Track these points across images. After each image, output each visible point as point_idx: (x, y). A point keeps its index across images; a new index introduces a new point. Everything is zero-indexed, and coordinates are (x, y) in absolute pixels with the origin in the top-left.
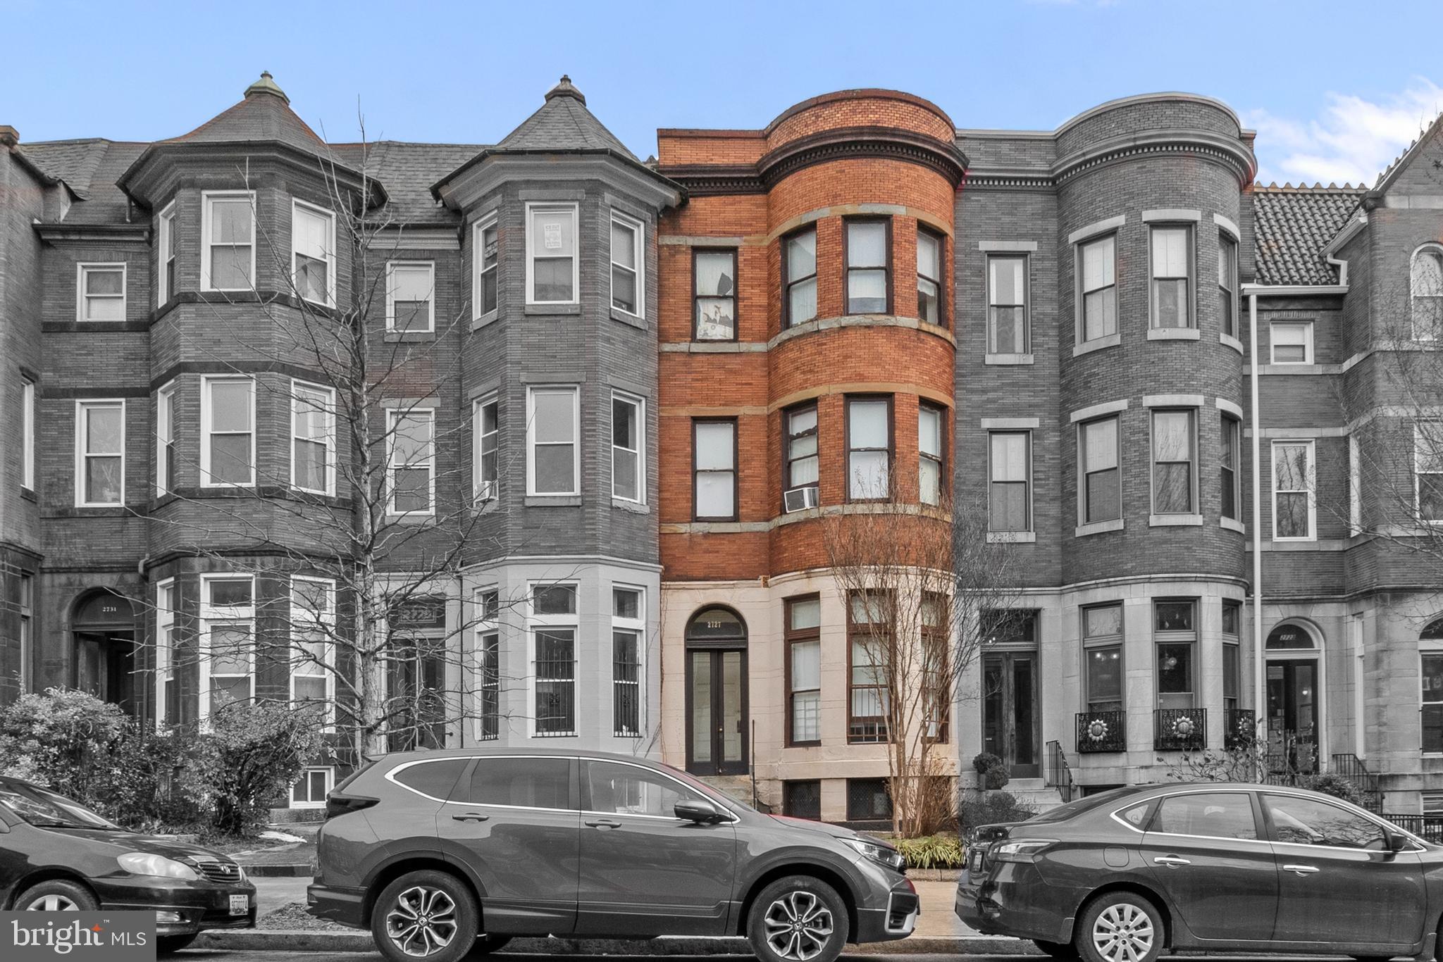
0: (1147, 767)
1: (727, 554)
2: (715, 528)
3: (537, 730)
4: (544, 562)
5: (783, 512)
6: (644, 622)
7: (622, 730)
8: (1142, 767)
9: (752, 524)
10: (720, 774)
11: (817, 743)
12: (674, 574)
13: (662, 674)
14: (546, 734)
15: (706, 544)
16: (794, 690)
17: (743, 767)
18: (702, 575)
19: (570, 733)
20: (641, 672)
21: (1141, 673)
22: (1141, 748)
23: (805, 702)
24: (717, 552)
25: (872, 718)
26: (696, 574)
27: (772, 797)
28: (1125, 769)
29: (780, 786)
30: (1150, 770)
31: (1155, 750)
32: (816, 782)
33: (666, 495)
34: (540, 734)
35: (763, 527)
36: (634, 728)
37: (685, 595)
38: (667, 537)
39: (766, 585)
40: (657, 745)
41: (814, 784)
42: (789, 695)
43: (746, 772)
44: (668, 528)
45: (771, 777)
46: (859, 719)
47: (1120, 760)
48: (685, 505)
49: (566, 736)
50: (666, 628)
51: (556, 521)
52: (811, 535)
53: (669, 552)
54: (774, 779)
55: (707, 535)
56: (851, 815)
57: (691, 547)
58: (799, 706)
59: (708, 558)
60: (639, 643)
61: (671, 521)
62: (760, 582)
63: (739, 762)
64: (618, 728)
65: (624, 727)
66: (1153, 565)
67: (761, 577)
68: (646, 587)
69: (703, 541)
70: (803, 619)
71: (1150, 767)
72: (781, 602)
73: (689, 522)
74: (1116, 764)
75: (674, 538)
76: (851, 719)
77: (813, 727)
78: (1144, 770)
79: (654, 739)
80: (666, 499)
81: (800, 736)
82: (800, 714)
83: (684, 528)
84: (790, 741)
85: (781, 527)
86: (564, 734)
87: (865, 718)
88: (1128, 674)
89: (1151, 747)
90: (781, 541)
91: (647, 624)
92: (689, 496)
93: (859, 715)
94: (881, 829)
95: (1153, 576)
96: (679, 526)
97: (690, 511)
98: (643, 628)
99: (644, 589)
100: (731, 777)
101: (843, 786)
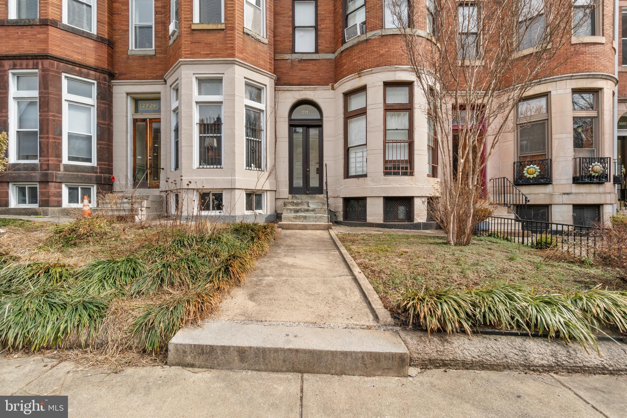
0: (568, 194)
1: (312, 71)
2: (305, 57)
3: (200, 164)
4: (203, 63)
5: (344, 42)
6: (264, 105)
7: (251, 167)
8: (564, 194)
9: (325, 55)
10: (307, 194)
11: (365, 176)
12: (283, 82)
13: (276, 138)
14: (205, 167)
15: (300, 66)
16: (349, 146)
17: (320, 190)
18: (298, 83)
19: (219, 166)
20: (263, 134)
21: (564, 136)
22: (563, 182)
23: (356, 153)
24: (306, 70)
25: (399, 161)
26: (295, 82)
27: (336, 207)
28: (551, 195)
29: (341, 201)
30: (571, 196)
31: (573, 183)
32: (364, 199)
33: (278, 38)
34: (201, 167)
35: (331, 56)
36: (259, 166)
37: (288, 94)
38: (279, 62)
39: (333, 89)
40: (273, 176)
41: (362, 200)
42: (346, 149)
43: (321, 193)
44: (279, 57)
45: (336, 196)
46: (391, 161)
47: (548, 189)
48: (288, 44)
49: (217, 168)
50: (278, 112)
51: (210, 38)
52: (361, 51)
53: (280, 70)
54: (337, 197)
55: (301, 61)
56: (385, 219)
57: (292, 67)
58: (352, 155)
59: (301, 74)
60: (262, 118)
61: (281, 53)
62: (330, 87)
63: (317, 187)
64: (248, 165)
65: (252, 165)
66: (574, 68)
67: (330, 84)
68: (266, 85)
69: (298, 64)
70: (356, 104)
71: (571, 193)
72: (342, 96)
73: (291, 53)
74: (544, 192)
75: (283, 62)
76: (386, 162)
77: (360, 167)
78: (566, 196)
79: (270, 173)
80: (278, 41)
81: (352, 172)
82: (352, 160)
83: (288, 56)
84: (347, 175)
85: (342, 52)
86: (215, 166)
87: (395, 161)
88: (554, 136)
89: (571, 181)
90: (342, 60)
91: (266, 107)
92: (291, 39)
93: (390, 159)
94: (404, 228)
95: (574, 74)
96: (285, 55)
97: (291, 47)
98: (264, 109)
99: (264, 87)
100: (314, 195)
101: (381, 201)
